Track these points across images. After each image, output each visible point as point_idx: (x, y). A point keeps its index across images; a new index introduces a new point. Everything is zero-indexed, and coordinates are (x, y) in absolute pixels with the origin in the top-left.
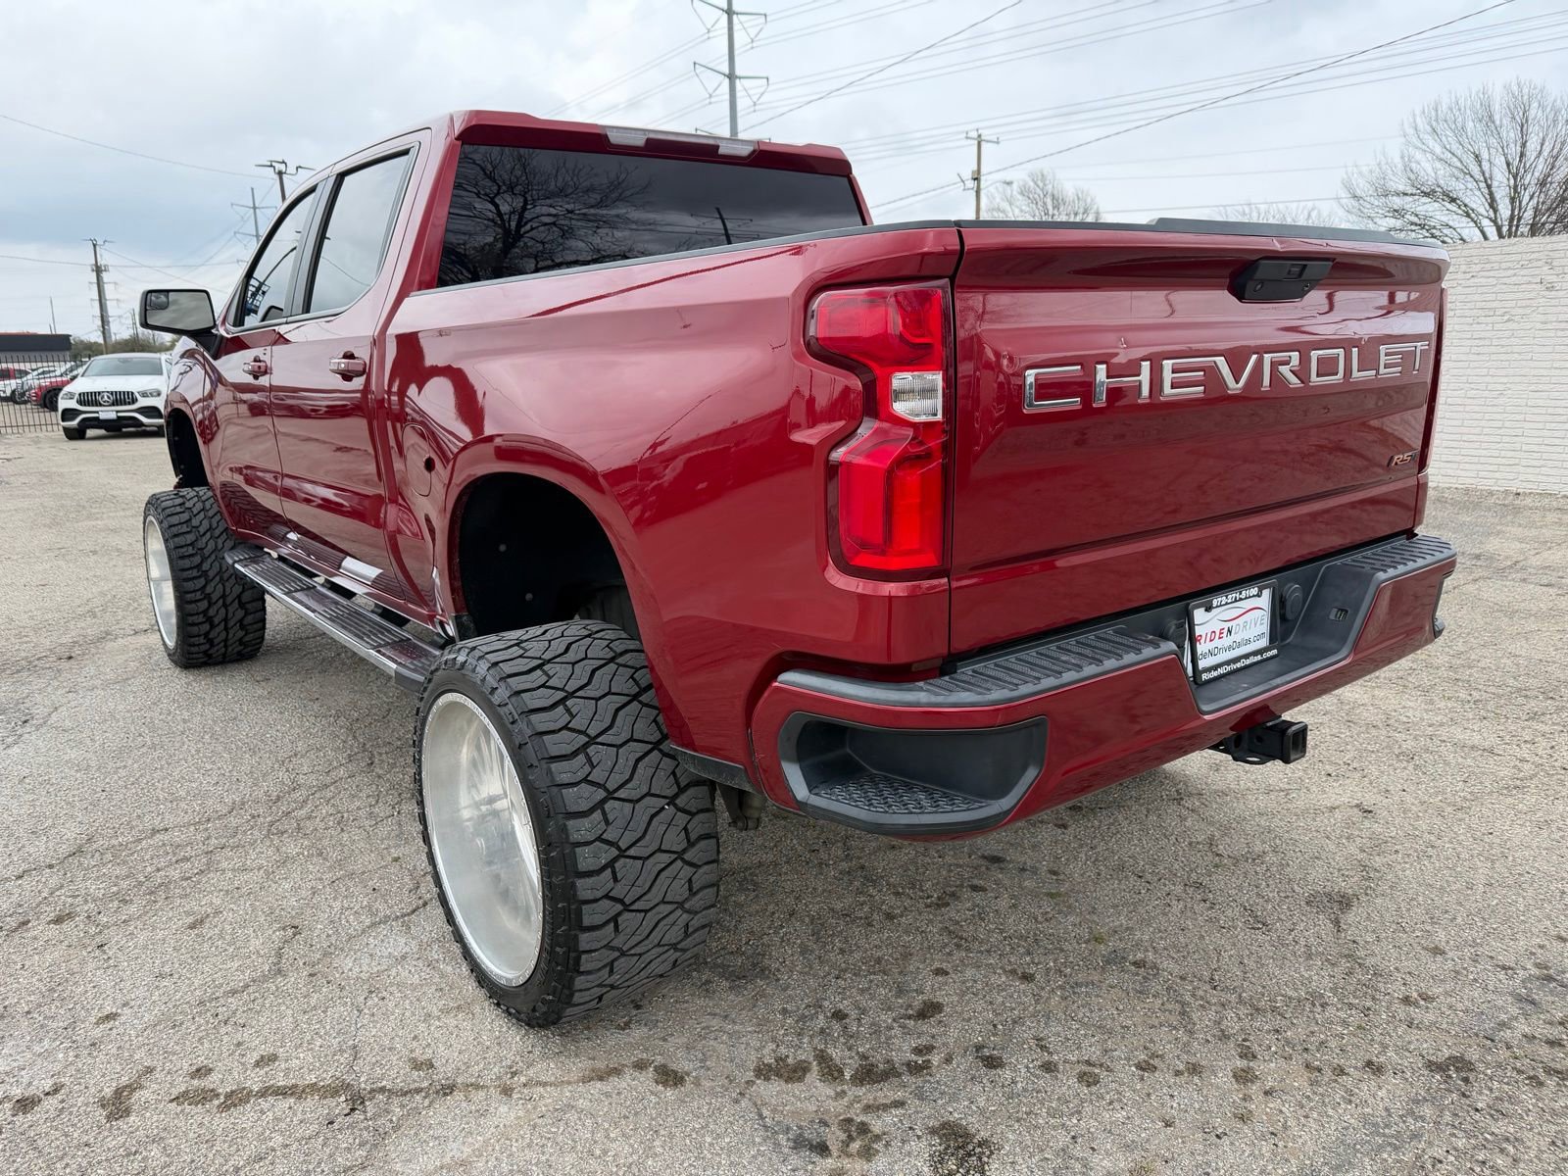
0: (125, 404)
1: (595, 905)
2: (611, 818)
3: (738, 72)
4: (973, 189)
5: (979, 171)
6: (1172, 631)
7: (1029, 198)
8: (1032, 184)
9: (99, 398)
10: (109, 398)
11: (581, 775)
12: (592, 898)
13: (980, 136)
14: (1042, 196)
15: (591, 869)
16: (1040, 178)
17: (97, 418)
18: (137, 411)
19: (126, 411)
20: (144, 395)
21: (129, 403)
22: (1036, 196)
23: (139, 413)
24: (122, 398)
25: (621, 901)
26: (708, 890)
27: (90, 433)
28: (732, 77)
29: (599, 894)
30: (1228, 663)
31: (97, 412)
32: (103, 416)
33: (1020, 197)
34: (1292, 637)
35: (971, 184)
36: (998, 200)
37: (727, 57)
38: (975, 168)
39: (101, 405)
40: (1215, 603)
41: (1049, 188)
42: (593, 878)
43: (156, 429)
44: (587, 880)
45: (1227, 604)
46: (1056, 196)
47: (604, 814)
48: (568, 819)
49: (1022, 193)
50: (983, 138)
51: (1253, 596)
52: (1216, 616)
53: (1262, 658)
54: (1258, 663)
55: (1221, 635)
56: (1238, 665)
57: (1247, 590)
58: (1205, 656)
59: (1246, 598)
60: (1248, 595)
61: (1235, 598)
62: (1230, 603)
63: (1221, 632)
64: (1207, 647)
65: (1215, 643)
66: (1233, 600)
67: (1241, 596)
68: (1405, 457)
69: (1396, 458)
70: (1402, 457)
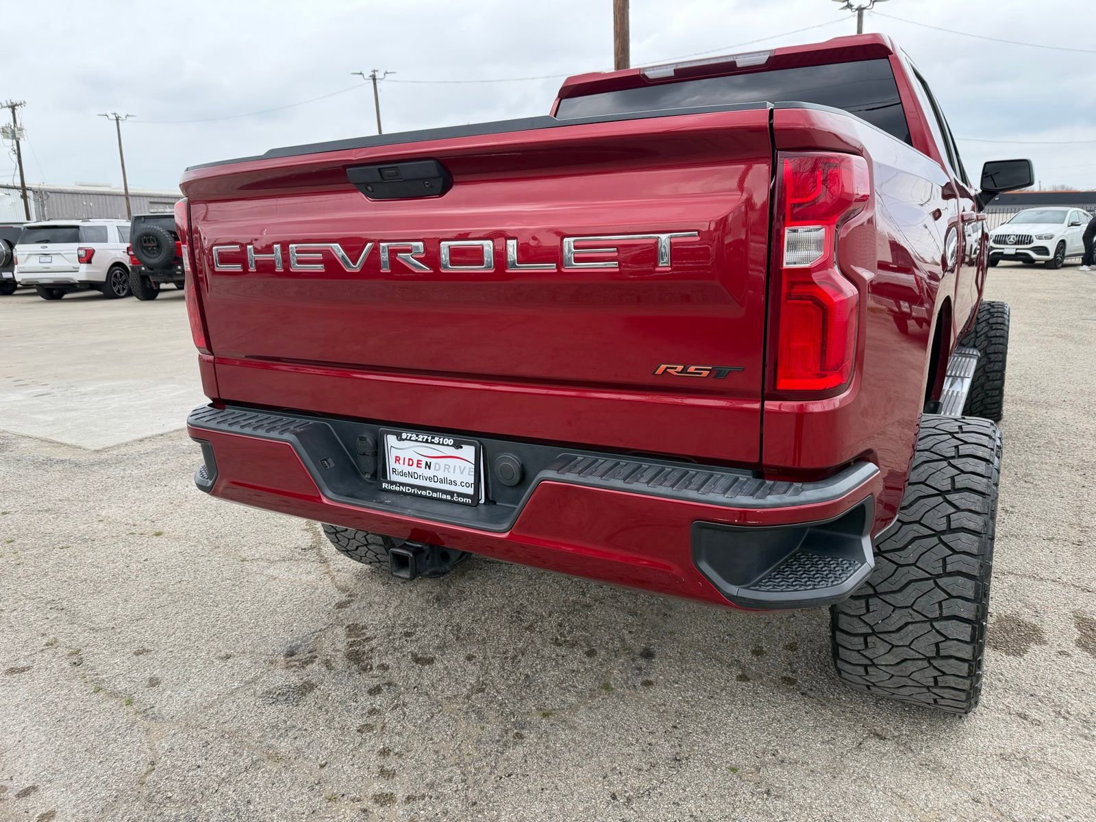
0: (1024, 244)
9: (1007, 239)
10: (1014, 239)
17: (1002, 253)
18: (1031, 249)
19: (1023, 249)
20: (1040, 238)
21: (1027, 244)
23: (1032, 250)
24: (1023, 240)
27: (1001, 263)
30: (413, 486)
31: (1003, 249)
32: (1006, 252)
39: (1007, 244)
40: (404, 435)
43: (1043, 262)
45: (416, 441)
51: (448, 445)
52: (412, 447)
53: (451, 500)
54: (446, 501)
55: (419, 465)
56: (424, 493)
57: (440, 438)
58: (404, 475)
59: (439, 444)
60: (441, 443)
61: (427, 440)
62: (422, 442)
63: (419, 462)
64: (406, 469)
65: (414, 469)
66: (424, 440)
67: (433, 440)
68: (692, 369)
69: (663, 367)
70: (680, 368)
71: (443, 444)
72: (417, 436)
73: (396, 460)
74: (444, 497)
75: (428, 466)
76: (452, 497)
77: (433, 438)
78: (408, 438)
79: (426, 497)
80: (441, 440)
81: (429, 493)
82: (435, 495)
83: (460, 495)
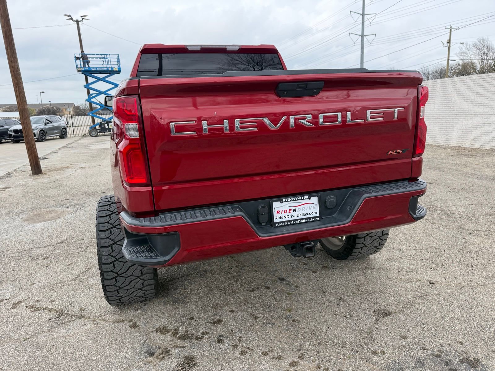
1: (108, 273)
2: (114, 249)
3: (365, 13)
4: (447, 46)
5: (450, 40)
6: (260, 209)
7: (477, 48)
8: (478, 43)
11: (107, 236)
12: (107, 271)
13: (451, 27)
14: (482, 47)
15: (106, 263)
16: (482, 41)
22: (480, 47)
25: (117, 273)
26: (149, 274)
28: (363, 15)
29: (109, 270)
30: (291, 221)
33: (473, 48)
34: (335, 214)
35: (446, 44)
36: (464, 49)
37: (362, 8)
38: (449, 39)
40: (284, 200)
41: (486, 44)
42: (107, 266)
44: (105, 266)
45: (291, 201)
46: (489, 47)
47: (112, 248)
48: (101, 248)
49: (474, 46)
50: (452, 28)
51: (306, 199)
52: (287, 204)
53: (310, 221)
54: (308, 222)
55: (290, 212)
56: (297, 222)
57: (302, 197)
58: (282, 218)
59: (302, 199)
60: (303, 199)
61: (296, 199)
62: (294, 201)
63: (290, 210)
64: (283, 215)
65: (288, 214)
66: (294, 200)
67: (298, 199)
68: (398, 151)
69: (390, 152)
70: (395, 151)
71: (304, 199)
72: (291, 199)
73: (277, 212)
74: (306, 221)
75: (295, 210)
76: (310, 220)
77: (299, 198)
78: (286, 201)
79: (298, 223)
80: (303, 197)
81: (299, 221)
82: (302, 221)
83: (313, 218)
